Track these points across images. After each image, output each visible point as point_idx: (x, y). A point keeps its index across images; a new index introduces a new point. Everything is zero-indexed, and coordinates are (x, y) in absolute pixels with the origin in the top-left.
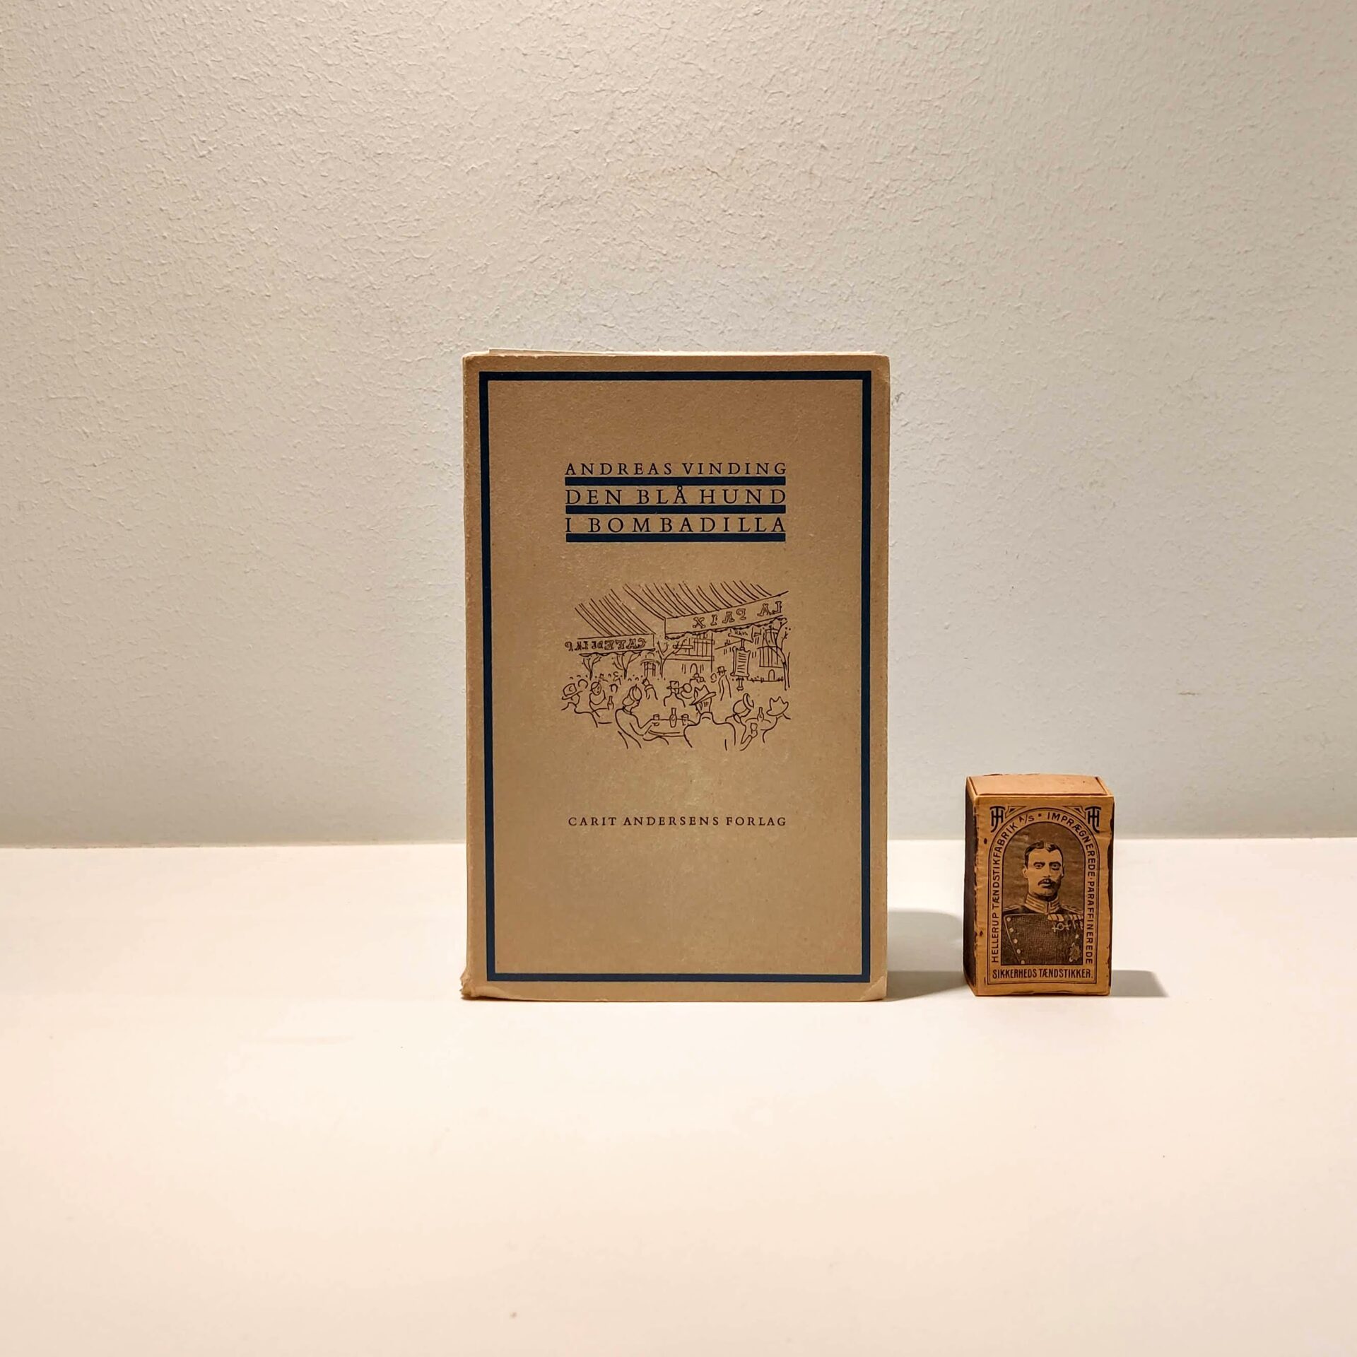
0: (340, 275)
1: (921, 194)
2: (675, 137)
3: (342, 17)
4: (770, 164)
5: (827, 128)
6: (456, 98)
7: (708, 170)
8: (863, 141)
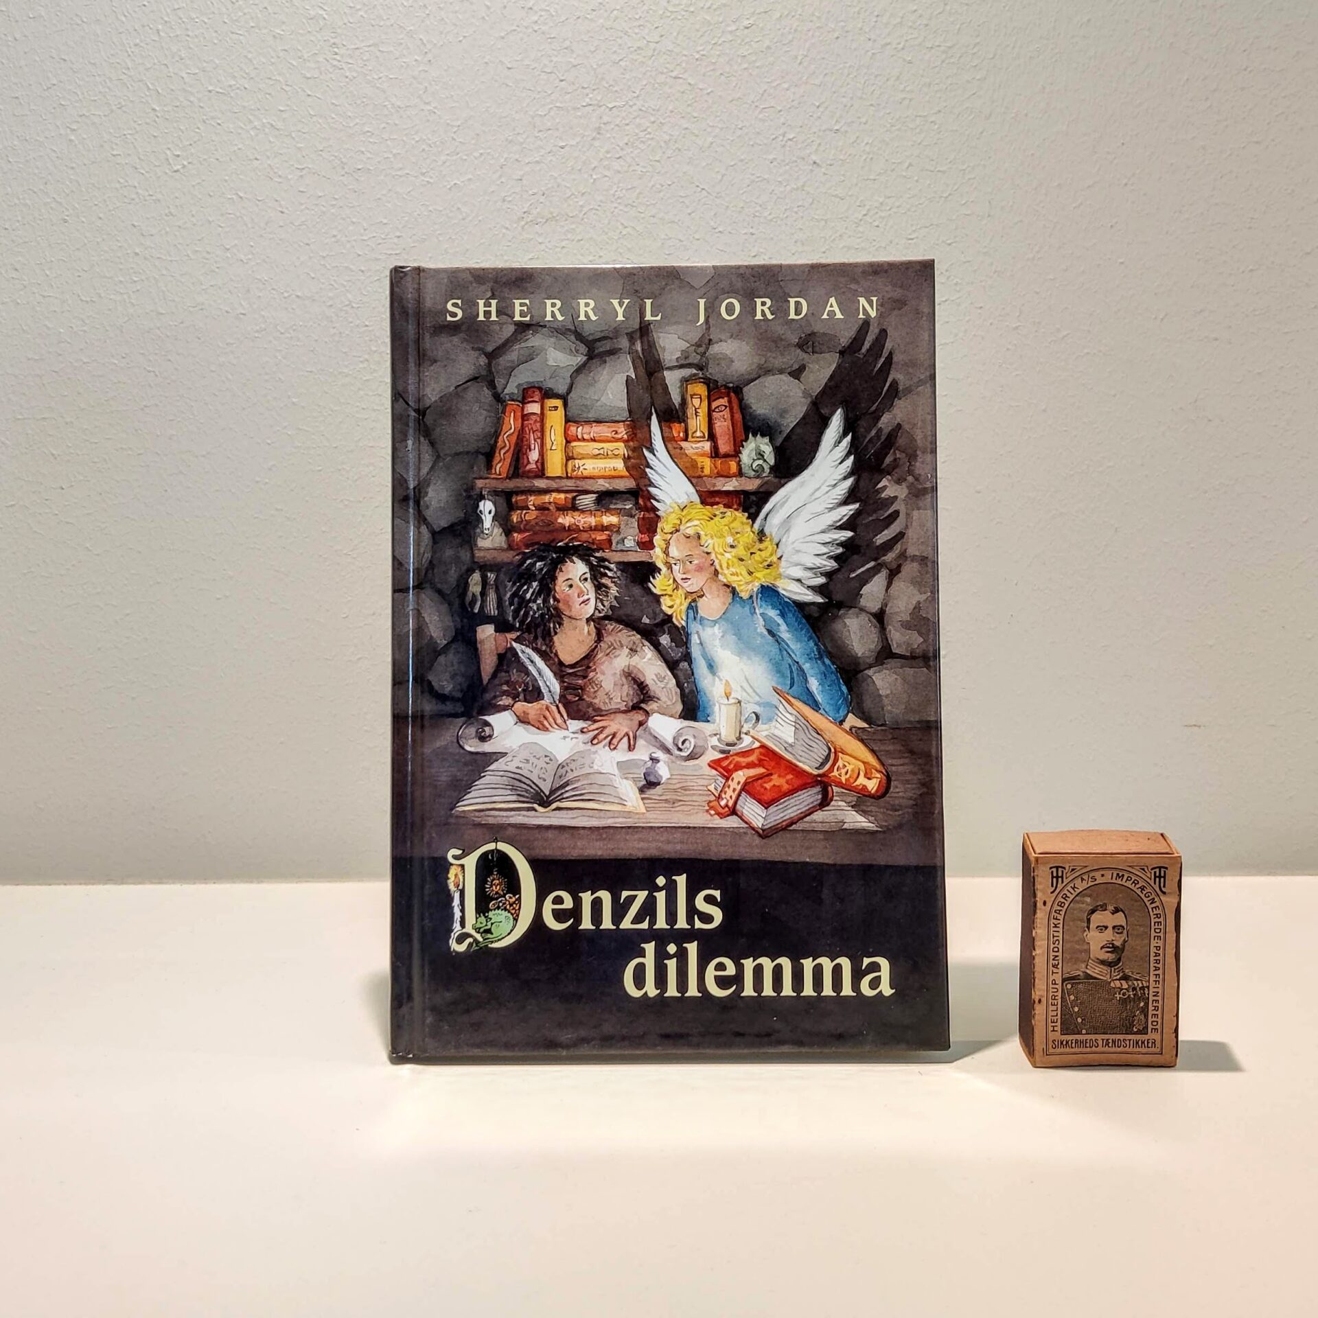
0: (317, 293)
1: (915, 211)
2: (664, 153)
3: (321, 29)
4: (761, 181)
5: (820, 144)
6: (438, 113)
7: (698, 186)
8: (857, 157)
